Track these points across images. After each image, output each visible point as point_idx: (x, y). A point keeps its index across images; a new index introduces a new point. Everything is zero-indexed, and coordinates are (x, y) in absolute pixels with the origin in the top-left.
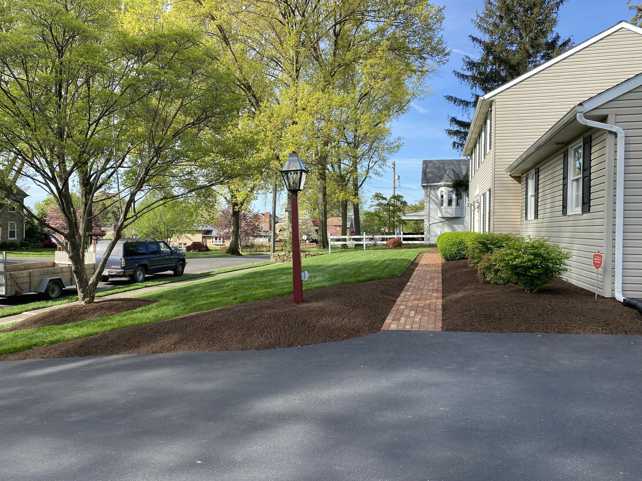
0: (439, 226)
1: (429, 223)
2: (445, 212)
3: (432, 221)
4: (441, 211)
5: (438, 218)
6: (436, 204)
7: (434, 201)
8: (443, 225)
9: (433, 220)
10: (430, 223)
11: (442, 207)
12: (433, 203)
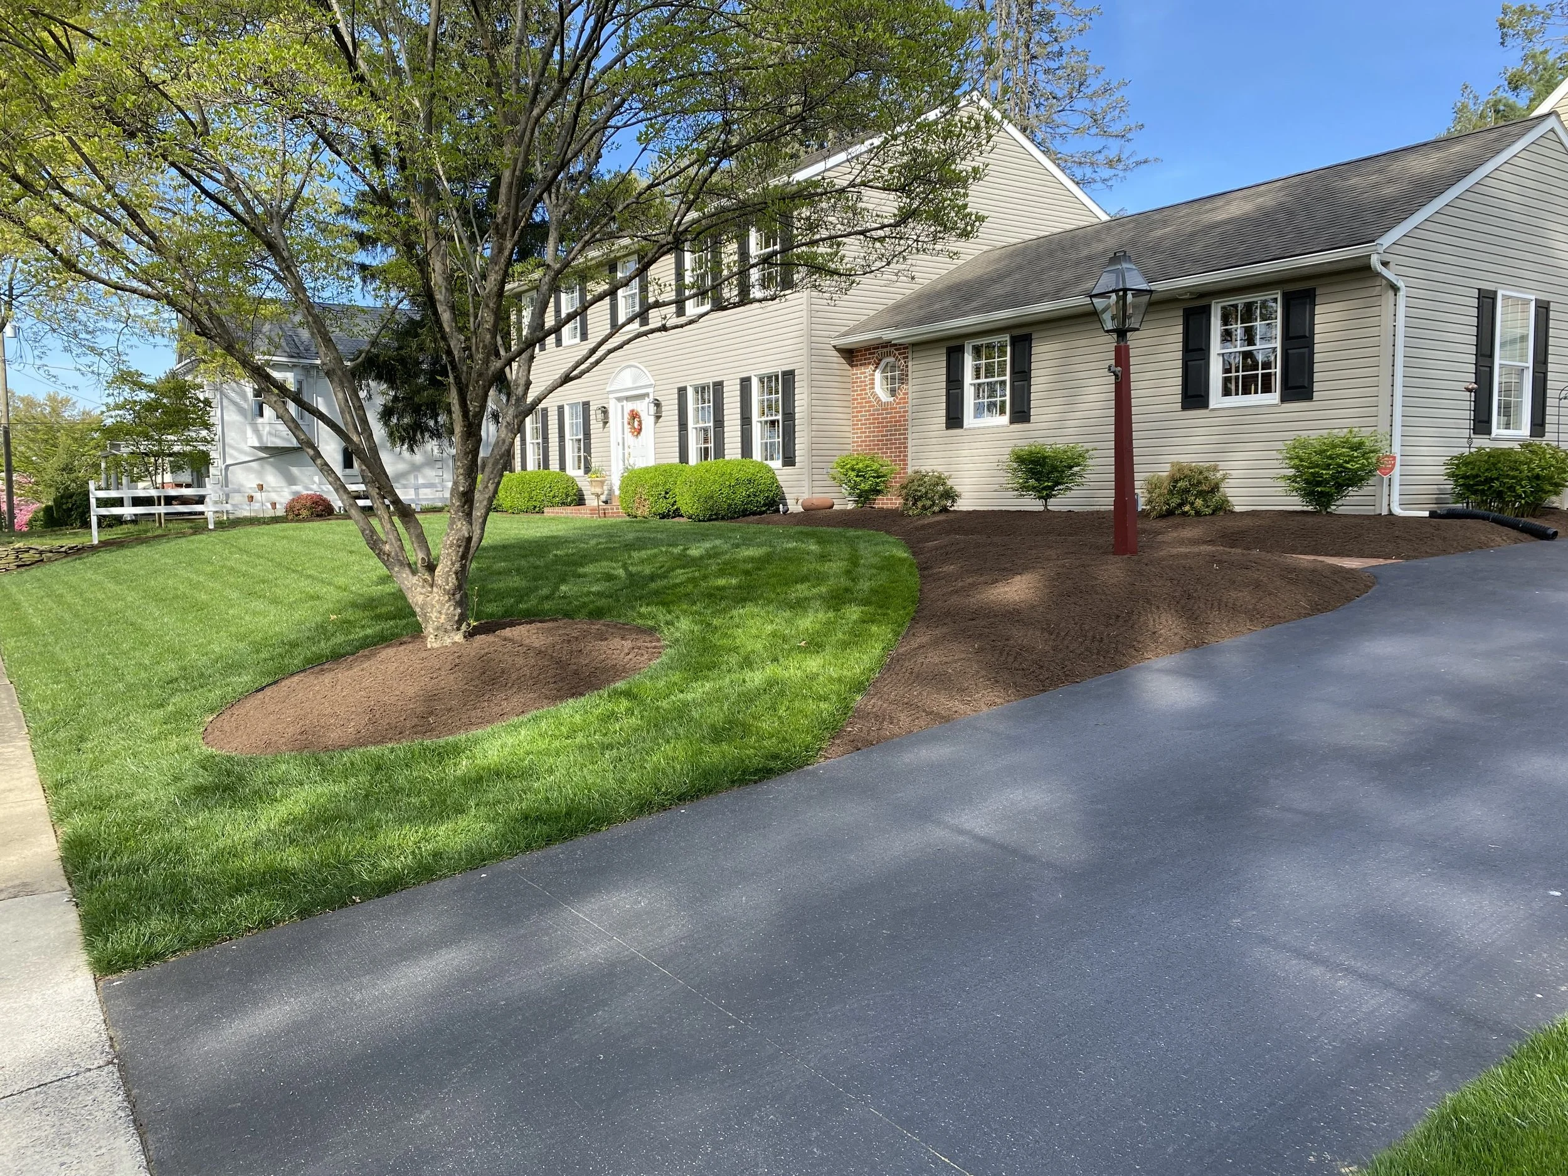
0: (250, 470)
1: (224, 461)
2: (270, 433)
3: (231, 456)
4: (256, 431)
5: (248, 449)
6: (241, 411)
7: (235, 403)
8: (262, 467)
9: (235, 454)
10: (229, 462)
11: (260, 420)
12: (232, 408)
